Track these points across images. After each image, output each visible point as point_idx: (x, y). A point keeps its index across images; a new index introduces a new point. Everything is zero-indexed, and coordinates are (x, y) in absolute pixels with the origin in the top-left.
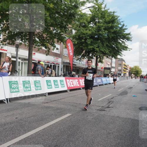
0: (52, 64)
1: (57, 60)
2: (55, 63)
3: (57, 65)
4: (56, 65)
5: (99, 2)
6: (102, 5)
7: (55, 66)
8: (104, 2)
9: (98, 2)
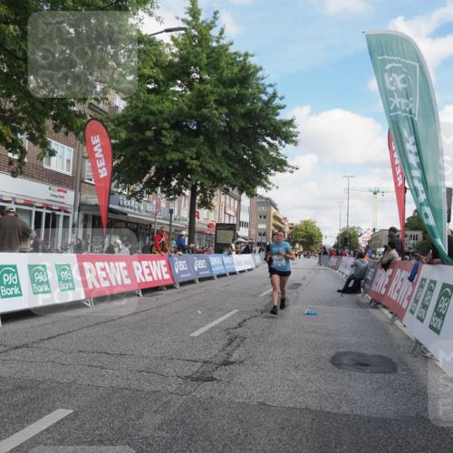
0: (45, 211)
1: (63, 197)
2: (54, 208)
3: (62, 214)
4: (57, 213)
5: (202, 18)
6: (211, 28)
7: (54, 216)
8: (217, 23)
9: (198, 19)
